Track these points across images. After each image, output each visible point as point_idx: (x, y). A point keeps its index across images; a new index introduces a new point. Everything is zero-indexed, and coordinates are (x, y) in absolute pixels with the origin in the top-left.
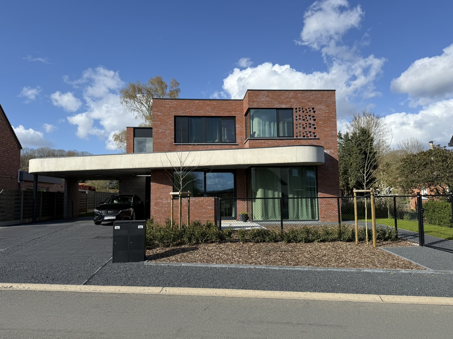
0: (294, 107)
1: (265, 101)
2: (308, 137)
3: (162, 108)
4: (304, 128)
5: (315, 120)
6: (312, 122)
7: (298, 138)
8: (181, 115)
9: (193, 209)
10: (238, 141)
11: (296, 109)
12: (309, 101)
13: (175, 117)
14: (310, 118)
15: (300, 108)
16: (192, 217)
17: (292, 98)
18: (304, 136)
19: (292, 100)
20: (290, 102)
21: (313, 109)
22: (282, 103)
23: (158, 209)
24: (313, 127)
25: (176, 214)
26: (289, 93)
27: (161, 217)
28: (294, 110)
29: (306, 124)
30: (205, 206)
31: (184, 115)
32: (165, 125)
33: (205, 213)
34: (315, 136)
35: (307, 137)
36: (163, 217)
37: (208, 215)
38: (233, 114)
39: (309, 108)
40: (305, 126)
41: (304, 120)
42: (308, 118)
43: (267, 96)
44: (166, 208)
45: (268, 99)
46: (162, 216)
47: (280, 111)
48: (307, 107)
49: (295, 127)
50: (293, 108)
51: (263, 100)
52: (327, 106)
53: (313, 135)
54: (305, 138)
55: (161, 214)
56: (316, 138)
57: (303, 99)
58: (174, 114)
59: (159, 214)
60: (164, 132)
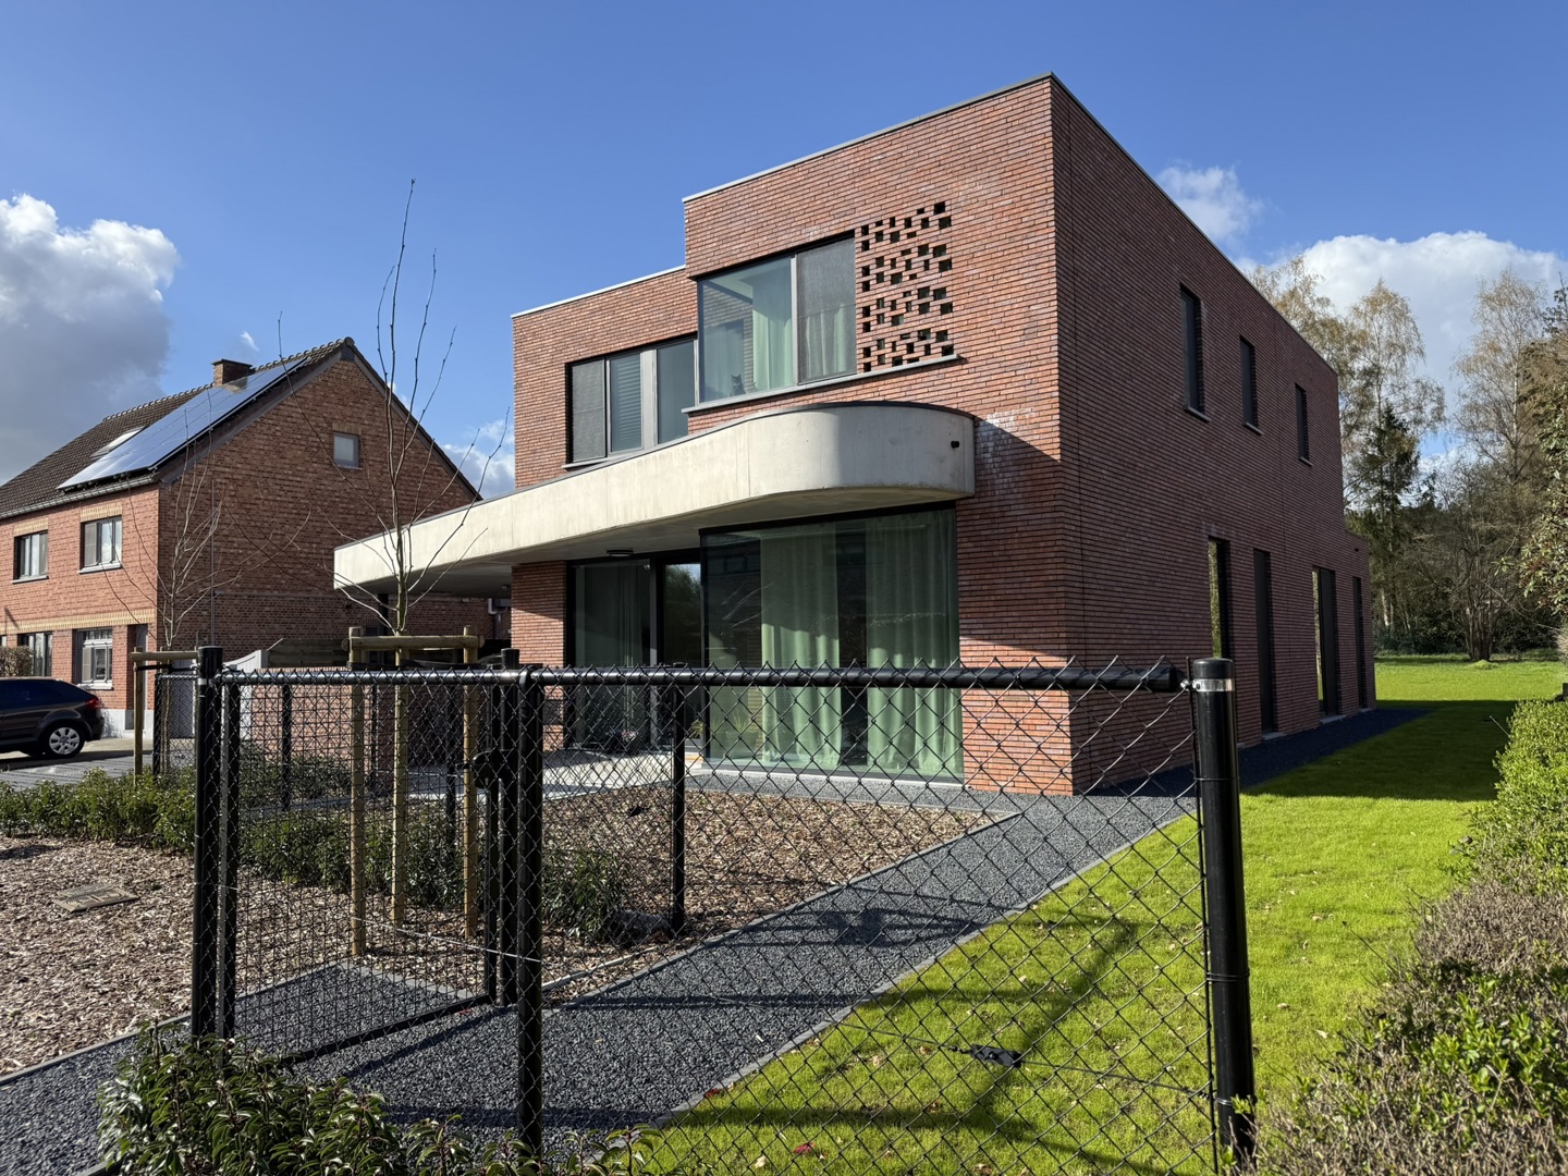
0: (856, 223)
2: (916, 360)
3: (535, 345)
4: (898, 319)
5: (945, 266)
6: (933, 279)
7: (874, 372)
8: (582, 355)
11: (865, 230)
12: (919, 175)
13: (570, 367)
14: (927, 262)
15: (879, 224)
19: (850, 192)
20: (839, 202)
21: (939, 208)
22: (807, 219)
24: (935, 306)
26: (837, 161)
28: (858, 240)
29: (908, 294)
31: (590, 353)
32: (542, 402)
34: (948, 350)
35: (910, 361)
39: (921, 211)
40: (900, 308)
41: (896, 279)
42: (918, 261)
45: (754, 217)
48: (910, 210)
49: (859, 322)
50: (852, 234)
52: (1007, 174)
53: (936, 348)
54: (905, 366)
56: (953, 357)
57: (894, 172)
58: (565, 356)
60: (541, 429)
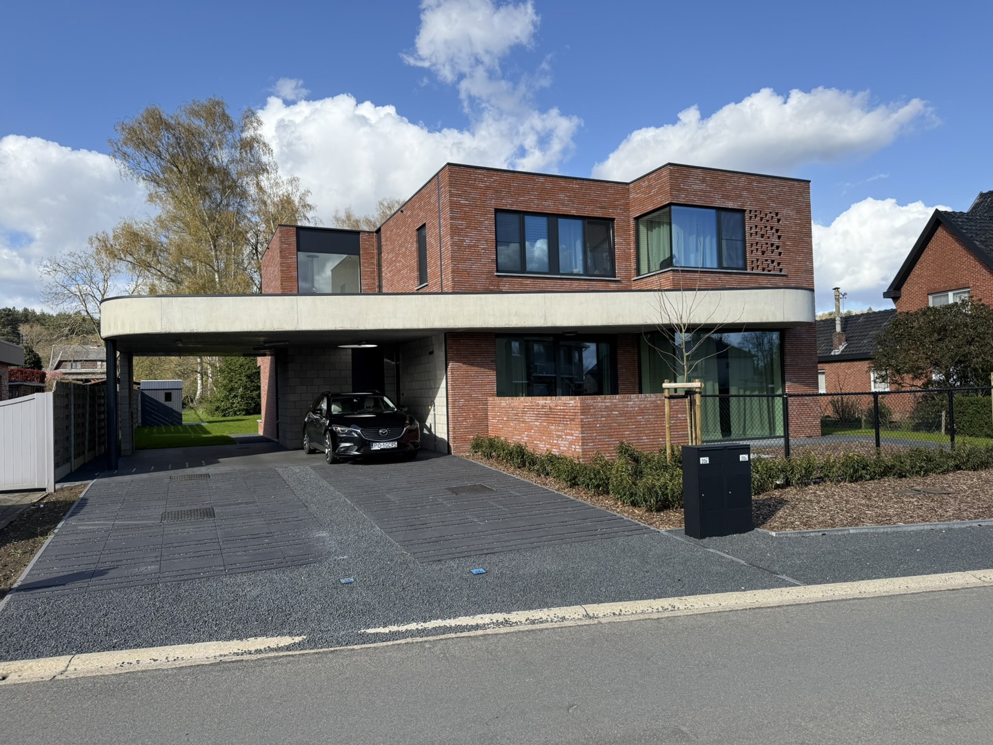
0: (747, 208)
1: (700, 191)
3: (468, 189)
4: (763, 253)
5: (779, 237)
6: (775, 241)
7: (754, 272)
8: (508, 207)
9: (652, 420)
10: (620, 273)
11: (750, 211)
12: (770, 198)
13: (497, 211)
14: (773, 234)
15: (756, 211)
16: (652, 437)
17: (744, 189)
18: (763, 270)
19: (744, 193)
20: (740, 196)
21: (777, 214)
22: (726, 197)
23: (589, 420)
24: (776, 251)
25: (622, 430)
26: (740, 178)
27: (594, 438)
28: (747, 215)
29: (767, 244)
30: (675, 413)
31: (514, 208)
32: (475, 228)
33: (675, 427)
34: (781, 270)
35: (768, 270)
36: (598, 437)
37: (680, 433)
38: (610, 213)
39: (770, 213)
40: (764, 249)
41: (762, 236)
42: (770, 232)
43: (703, 181)
44: (603, 419)
45: (703, 186)
46: (596, 436)
47: (723, 214)
48: (767, 211)
49: (748, 249)
50: (745, 211)
51: (696, 187)
52: (798, 212)
53: (777, 267)
54: (766, 272)
55: (594, 432)
56: (782, 273)
57: (761, 193)
58: (493, 204)
59: (591, 432)
60: (474, 246)
